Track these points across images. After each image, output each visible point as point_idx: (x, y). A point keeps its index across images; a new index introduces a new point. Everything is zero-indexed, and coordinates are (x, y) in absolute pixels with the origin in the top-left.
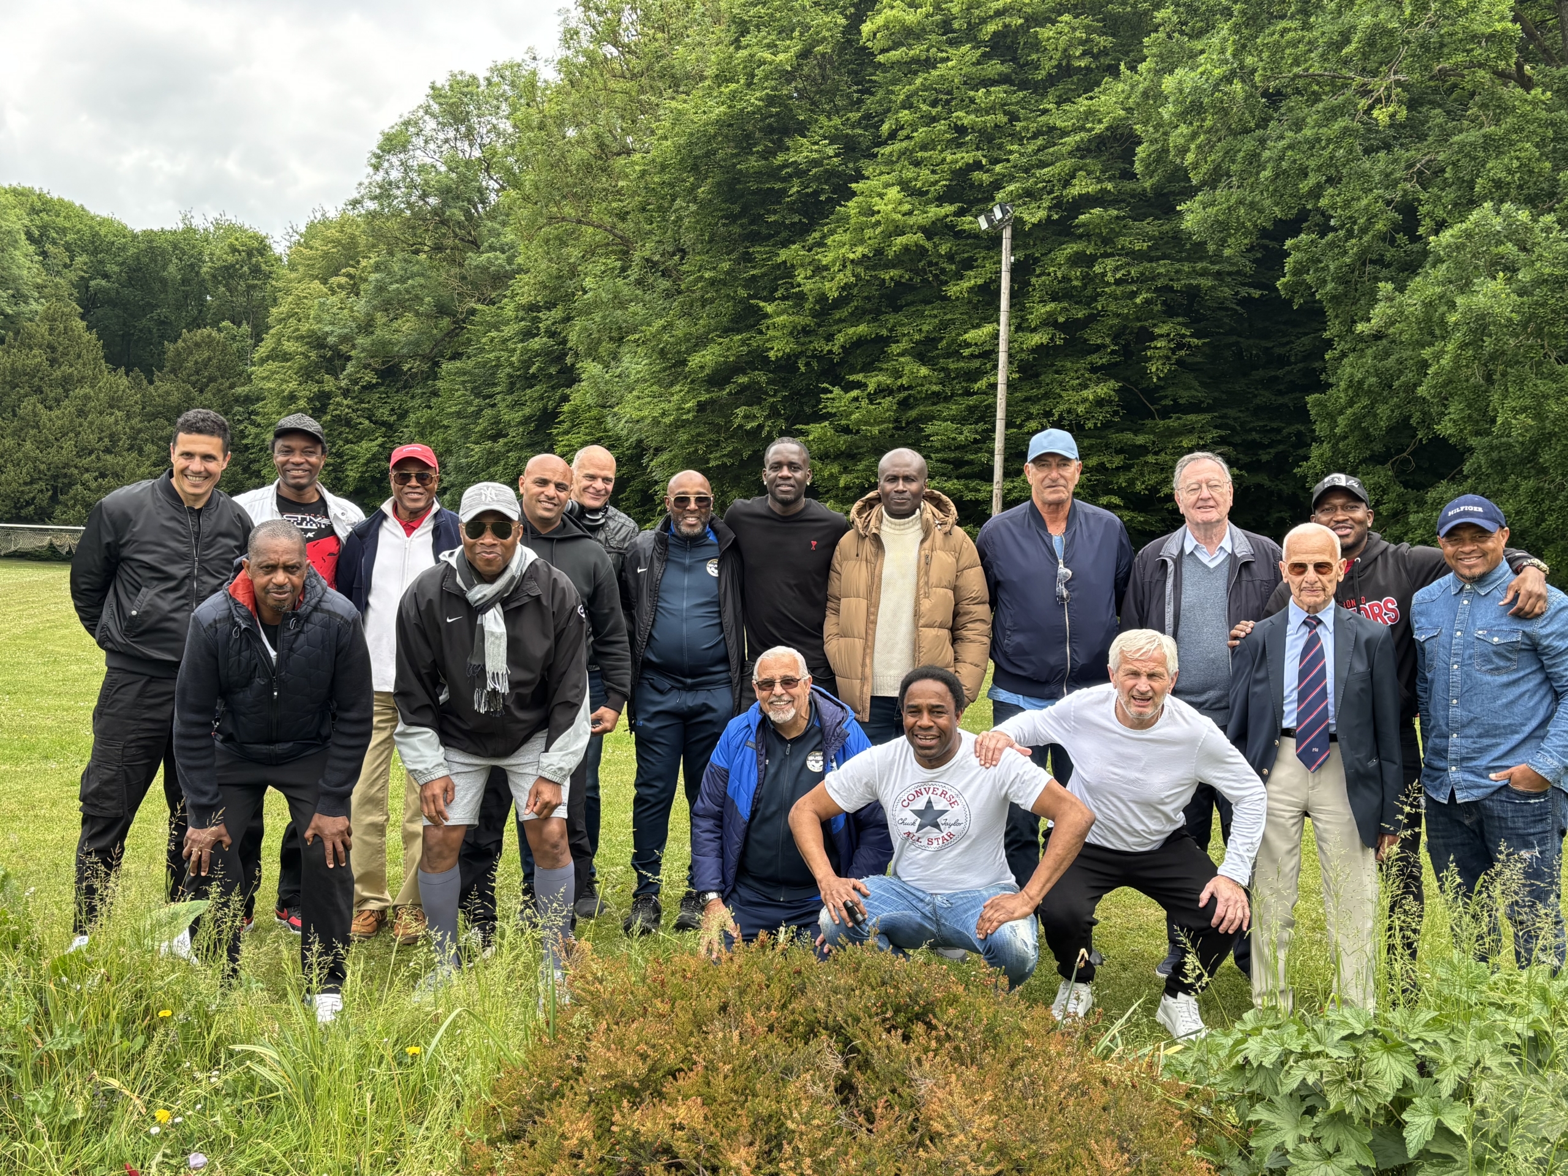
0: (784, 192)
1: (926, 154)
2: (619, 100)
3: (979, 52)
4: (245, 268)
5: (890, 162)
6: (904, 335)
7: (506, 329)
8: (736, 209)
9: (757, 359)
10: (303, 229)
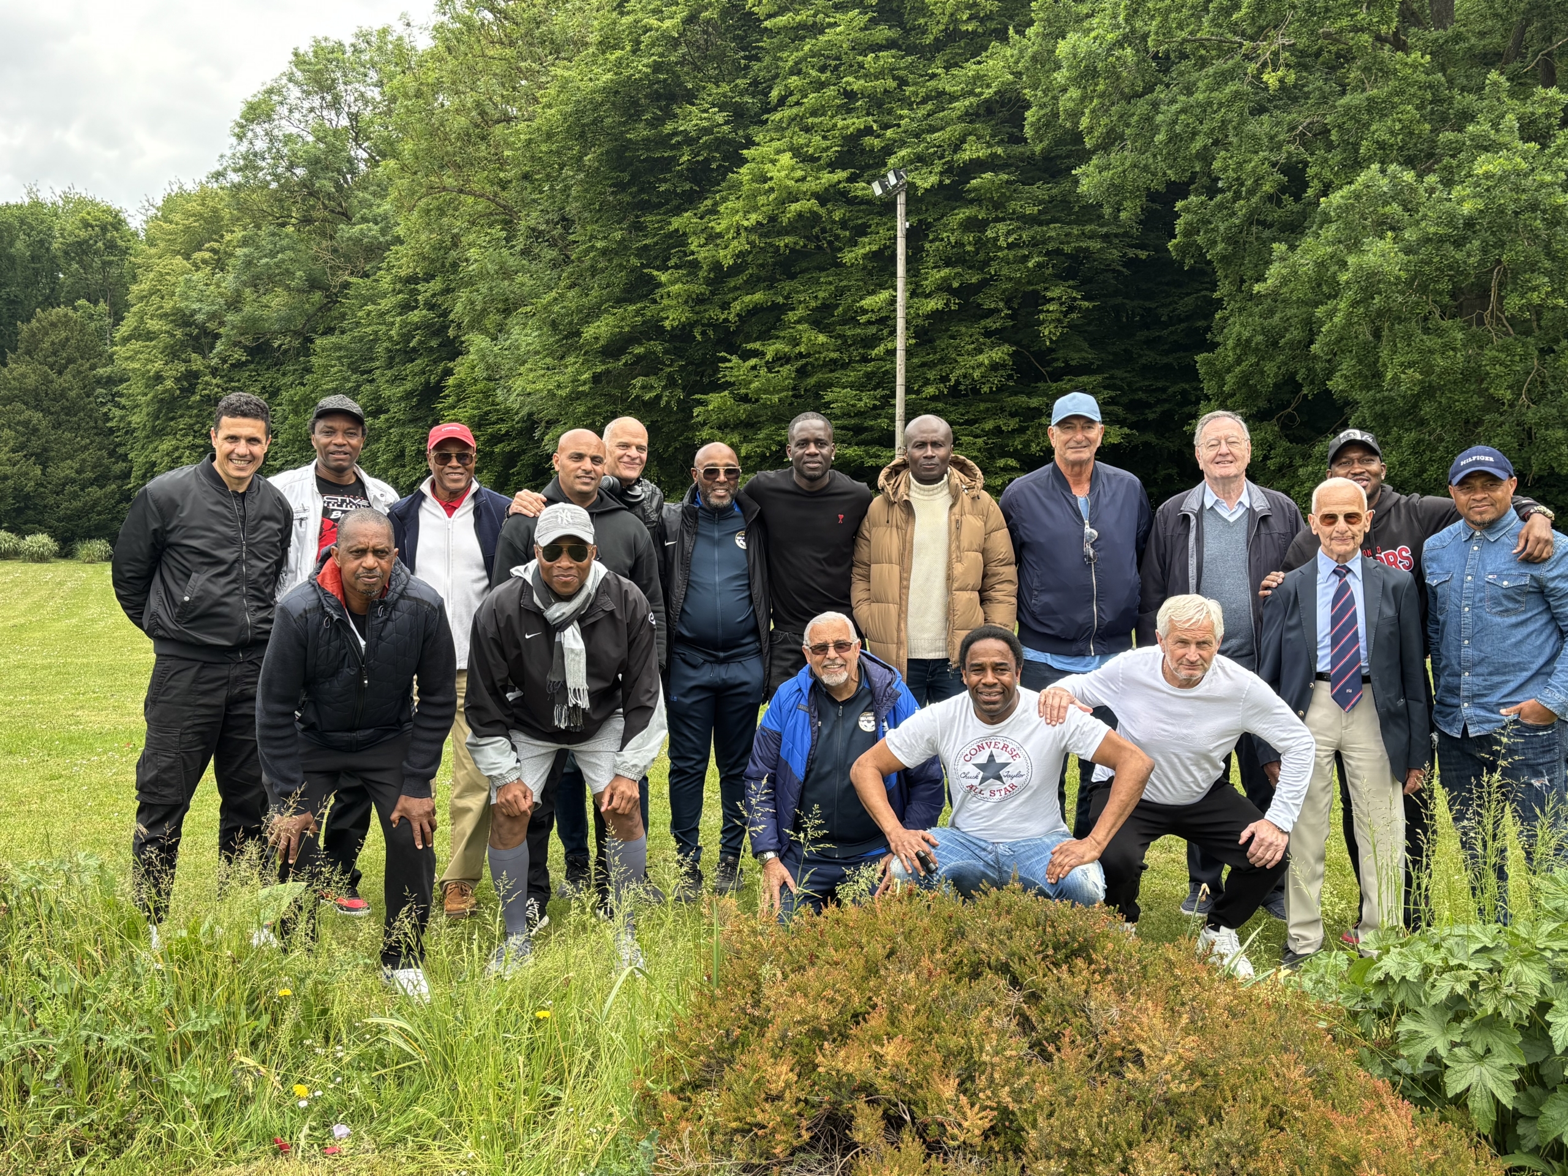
0: (674, 160)
1: (817, 120)
2: (497, 67)
3: (867, 17)
4: (100, 244)
5: (780, 128)
6: (800, 302)
7: (383, 302)
8: (626, 177)
9: (653, 329)
10: (160, 203)
